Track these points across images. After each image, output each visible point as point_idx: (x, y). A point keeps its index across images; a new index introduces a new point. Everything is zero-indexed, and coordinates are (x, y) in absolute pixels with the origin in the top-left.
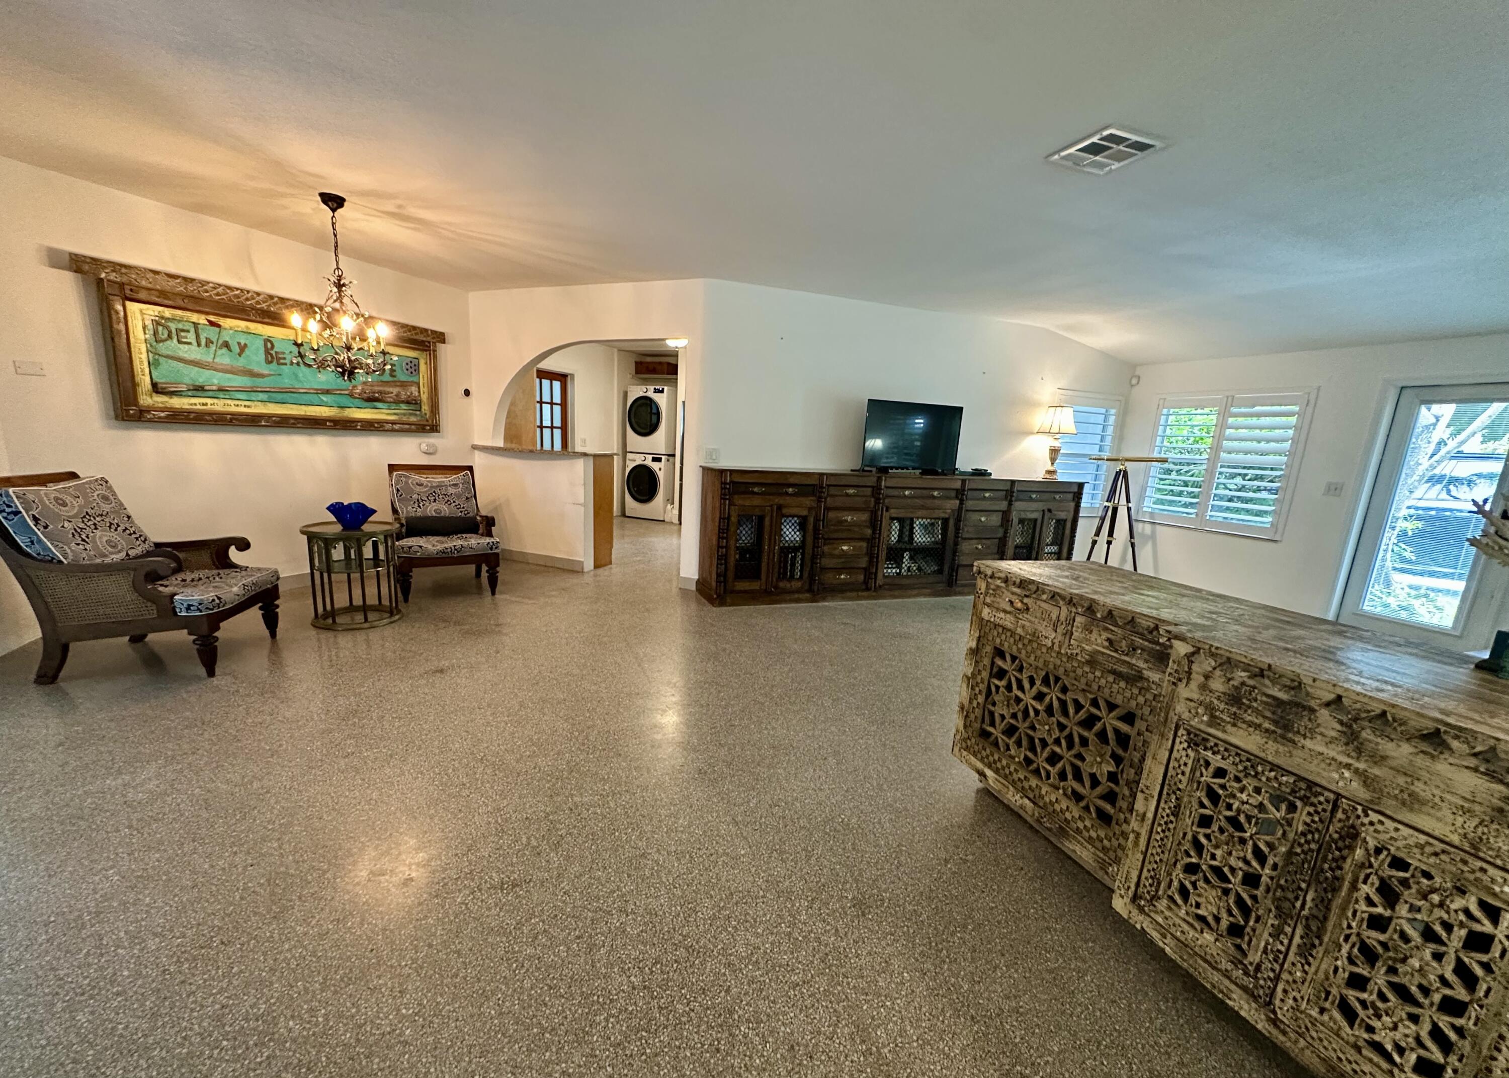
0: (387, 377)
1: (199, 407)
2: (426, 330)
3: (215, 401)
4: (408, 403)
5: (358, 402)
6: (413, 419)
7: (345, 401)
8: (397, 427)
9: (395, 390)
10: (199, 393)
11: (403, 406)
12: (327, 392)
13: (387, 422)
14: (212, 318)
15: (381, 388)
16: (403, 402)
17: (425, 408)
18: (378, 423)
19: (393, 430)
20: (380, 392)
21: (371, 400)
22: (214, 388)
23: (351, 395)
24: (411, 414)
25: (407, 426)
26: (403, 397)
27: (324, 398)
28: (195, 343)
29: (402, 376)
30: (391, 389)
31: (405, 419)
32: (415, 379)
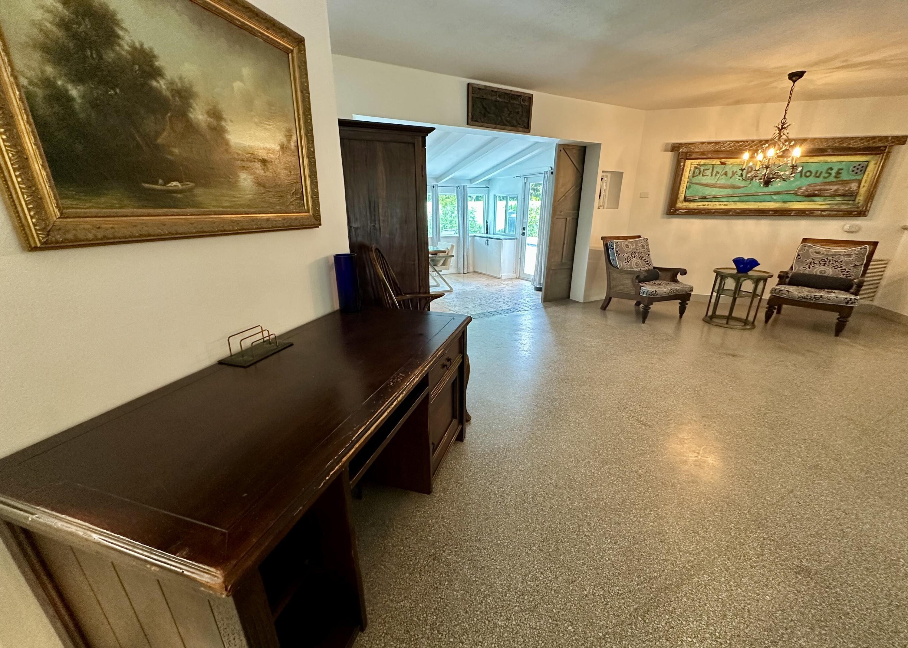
0: (832, 179)
1: (701, 207)
2: (886, 138)
3: (710, 203)
4: (843, 195)
5: (799, 198)
6: (843, 207)
8: (824, 213)
9: (834, 188)
10: (703, 200)
11: (838, 198)
12: (778, 193)
13: (817, 210)
14: (723, 160)
15: (822, 187)
16: (839, 195)
17: (860, 199)
18: (808, 211)
19: (819, 216)
20: (821, 190)
21: (810, 196)
22: (711, 196)
23: (796, 194)
24: (843, 204)
25: (835, 213)
26: (840, 192)
27: (775, 197)
28: (710, 175)
29: (845, 176)
30: (831, 187)
31: (836, 207)
32: (858, 177)
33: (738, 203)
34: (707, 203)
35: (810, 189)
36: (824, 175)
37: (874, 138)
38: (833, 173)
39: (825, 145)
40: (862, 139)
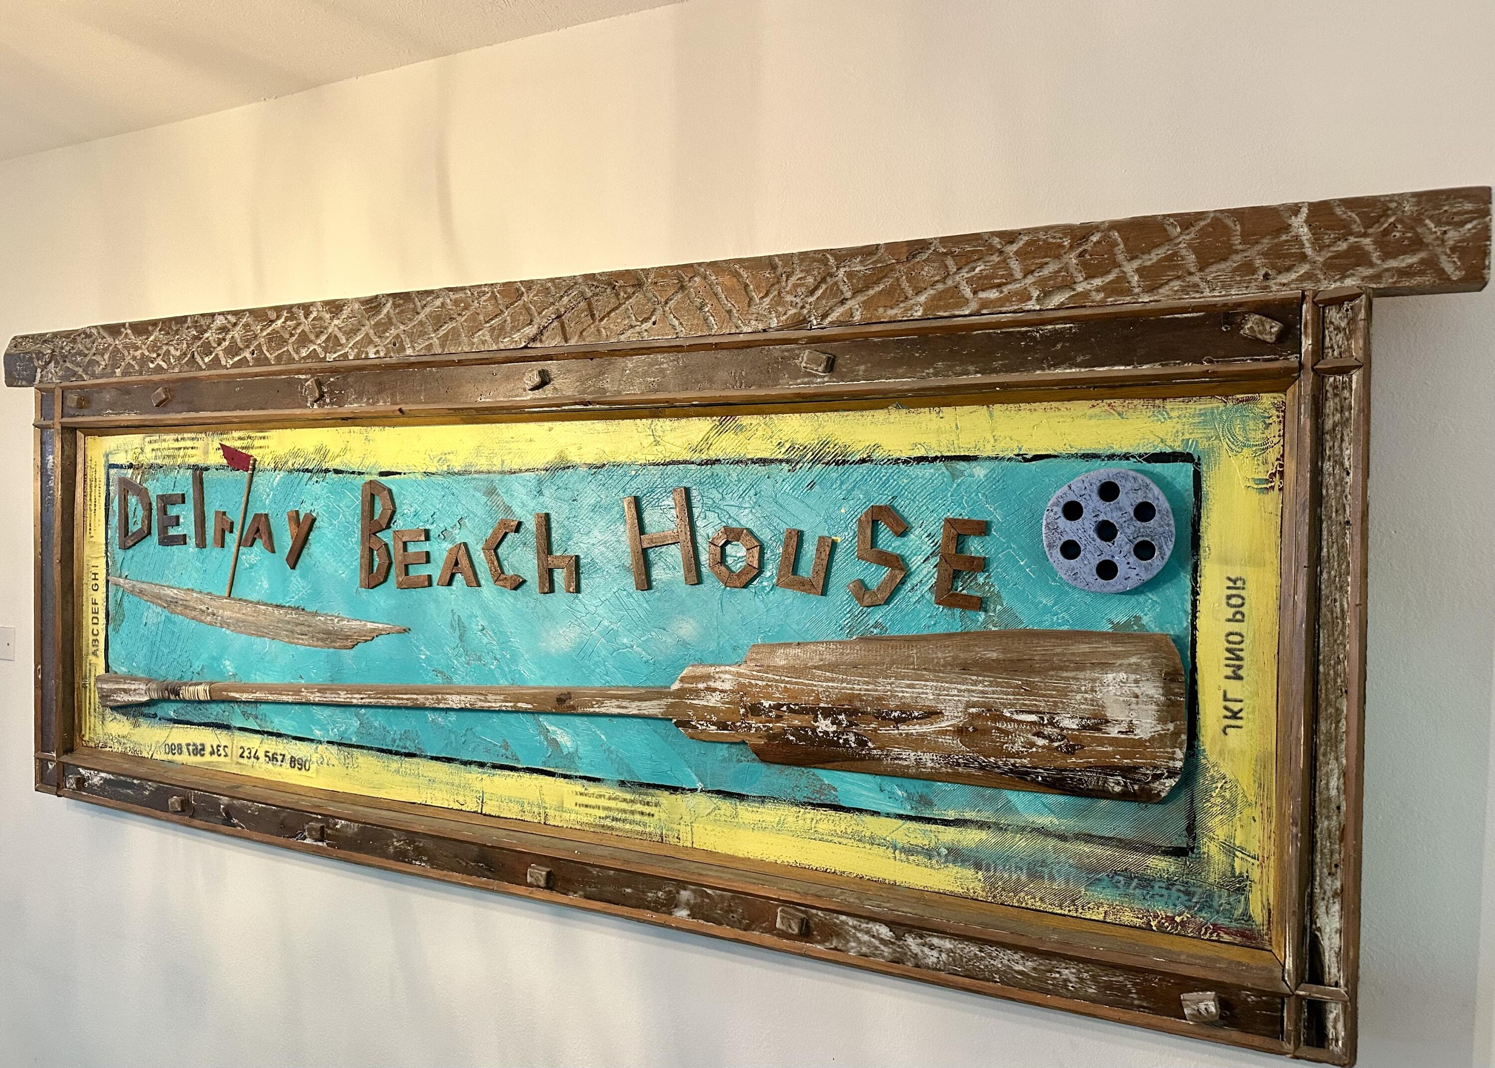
14: (234, 440)
28: (192, 541)
33: (366, 762)
34: (208, 737)
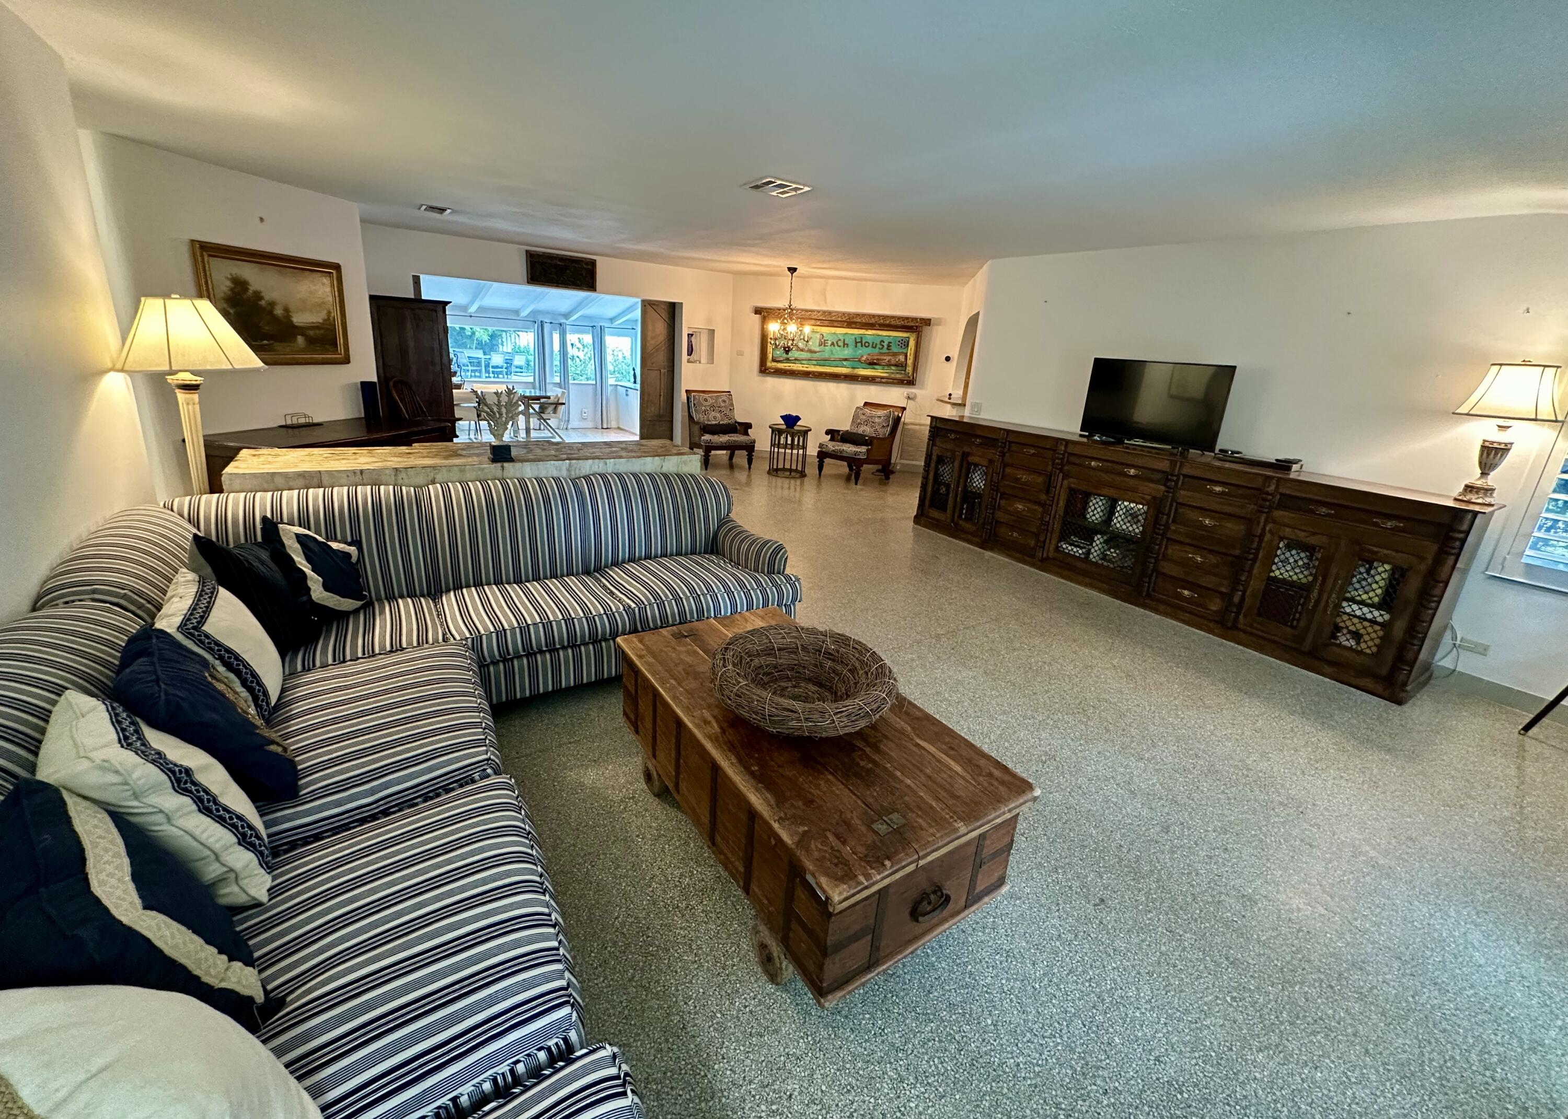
0: (885, 350)
1: (788, 368)
2: (916, 319)
3: (794, 365)
4: (896, 365)
5: (864, 365)
6: (898, 376)
7: (855, 364)
8: (884, 380)
9: (888, 358)
10: (788, 361)
11: (893, 368)
12: (846, 360)
13: (878, 377)
15: (879, 357)
16: (892, 365)
17: (909, 369)
18: (871, 377)
19: (881, 382)
20: (878, 359)
21: (872, 364)
22: (793, 359)
23: (859, 361)
24: (896, 373)
25: (892, 381)
26: (893, 362)
27: (845, 363)
29: (895, 349)
30: (885, 358)
31: (893, 376)
32: (904, 351)
33: (817, 367)
34: (791, 365)
35: (870, 358)
36: (878, 346)
37: (907, 318)
38: (885, 344)
39: (873, 321)
40: (899, 318)
